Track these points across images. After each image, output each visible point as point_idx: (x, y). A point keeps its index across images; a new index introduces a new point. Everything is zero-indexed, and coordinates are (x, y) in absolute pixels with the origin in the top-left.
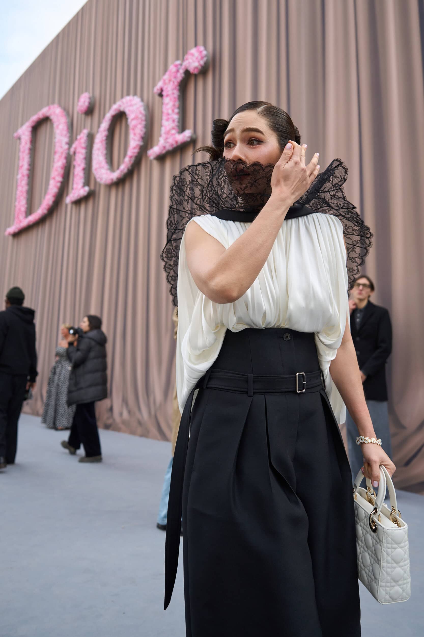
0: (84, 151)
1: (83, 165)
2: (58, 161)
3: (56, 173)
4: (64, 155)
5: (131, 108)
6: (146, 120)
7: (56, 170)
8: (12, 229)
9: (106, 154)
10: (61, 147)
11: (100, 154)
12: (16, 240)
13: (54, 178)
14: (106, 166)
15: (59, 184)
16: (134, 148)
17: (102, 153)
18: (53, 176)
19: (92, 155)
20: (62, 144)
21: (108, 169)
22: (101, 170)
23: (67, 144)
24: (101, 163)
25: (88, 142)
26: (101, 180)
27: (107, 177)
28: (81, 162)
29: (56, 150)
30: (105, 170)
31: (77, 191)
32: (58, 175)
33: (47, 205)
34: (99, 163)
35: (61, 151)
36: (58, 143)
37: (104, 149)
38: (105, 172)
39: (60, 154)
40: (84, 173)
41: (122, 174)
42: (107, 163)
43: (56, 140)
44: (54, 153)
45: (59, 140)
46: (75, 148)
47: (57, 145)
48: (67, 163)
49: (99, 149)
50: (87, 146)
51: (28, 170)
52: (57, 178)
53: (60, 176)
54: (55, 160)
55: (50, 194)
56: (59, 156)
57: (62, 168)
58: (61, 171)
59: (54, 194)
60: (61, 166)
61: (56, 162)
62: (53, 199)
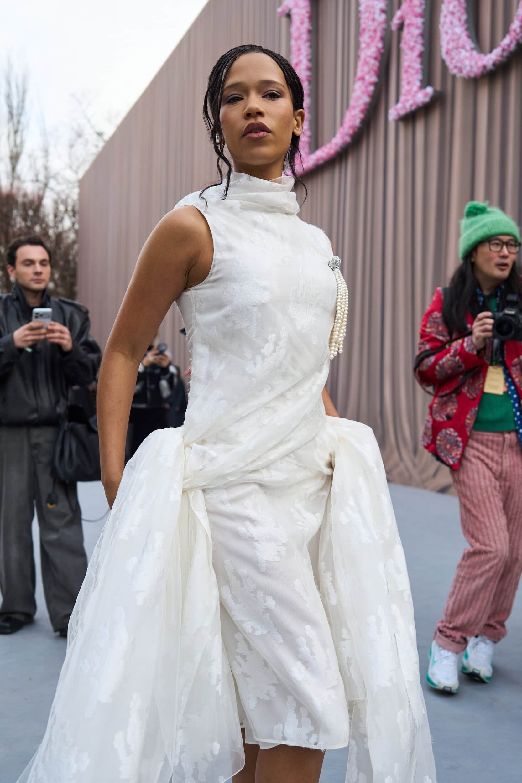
0: (419, 21)
1: (419, 48)
2: (368, 45)
3: (366, 69)
4: (379, 34)
7: (366, 63)
9: (467, 21)
10: (374, 20)
11: (456, 22)
13: (363, 79)
14: (469, 44)
15: (372, 88)
17: (460, 20)
18: (359, 74)
19: (440, 26)
20: (374, 13)
21: (472, 49)
22: (460, 53)
23: (383, 11)
24: (459, 38)
25: (426, 4)
26: (460, 70)
27: (473, 63)
28: (416, 42)
29: (363, 26)
30: (466, 51)
31: (409, 97)
32: (369, 72)
33: (351, 127)
34: (453, 40)
35: (372, 25)
36: (366, 12)
37: (463, 11)
38: (468, 54)
39: (372, 33)
40: (422, 63)
41: (505, 54)
42: (469, 37)
43: (362, 8)
44: (358, 34)
45: (367, 6)
46: (402, 19)
47: (364, 17)
48: (384, 47)
49: (452, 13)
50: (425, 10)
51: (309, 69)
52: (367, 77)
53: (373, 73)
54: (363, 46)
55: (354, 108)
56: (371, 37)
57: (376, 58)
58: (374, 65)
59: (362, 107)
60: (374, 55)
61: (364, 49)
62: (361, 116)
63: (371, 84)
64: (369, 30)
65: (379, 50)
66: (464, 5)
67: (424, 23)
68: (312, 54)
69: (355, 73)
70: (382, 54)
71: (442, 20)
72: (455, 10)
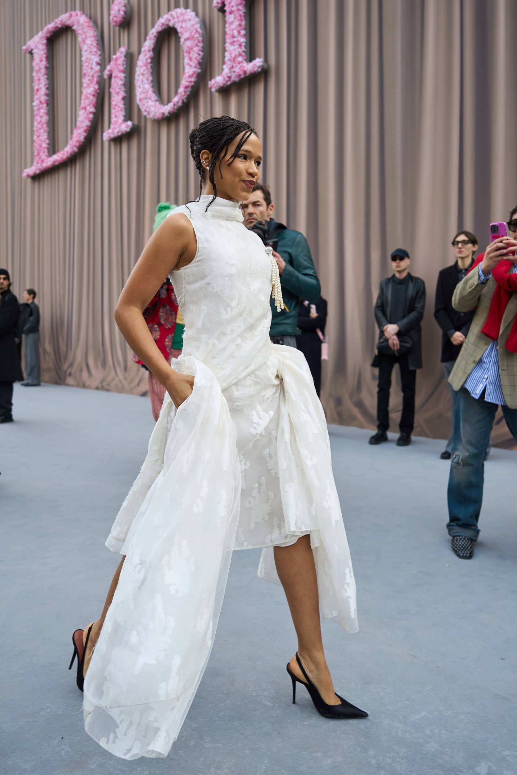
0: (122, 75)
1: (122, 94)
2: (88, 86)
3: (87, 102)
4: (95, 79)
5: (184, 25)
6: (203, 41)
7: (87, 98)
8: (31, 170)
9: (152, 81)
10: (92, 68)
11: (145, 81)
12: (36, 184)
13: (85, 108)
14: (154, 97)
15: (91, 116)
16: (190, 76)
17: (148, 80)
18: (82, 105)
19: (135, 82)
20: (92, 64)
21: (156, 101)
22: (148, 102)
23: (98, 64)
24: (148, 92)
25: (126, 64)
26: (149, 113)
27: (156, 110)
28: (120, 89)
29: (84, 71)
30: (152, 101)
31: (116, 126)
32: (89, 105)
33: (77, 141)
34: (144, 93)
35: (91, 73)
36: (86, 62)
37: (149, 74)
38: (153, 104)
39: (90, 78)
40: (124, 104)
41: (176, 107)
42: (154, 92)
43: (83, 59)
44: (82, 76)
45: (87, 58)
46: (110, 71)
47: (85, 64)
48: (99, 89)
49: (143, 74)
50: (126, 68)
51: (47, 95)
52: (88, 108)
53: (92, 105)
54: (85, 85)
55: (80, 128)
56: (90, 80)
57: (94, 96)
58: (92, 100)
59: (85, 128)
60: (92, 93)
61: (85, 88)
62: (85, 134)
63: (91, 113)
64: (89, 76)
65: (96, 90)
66: (151, 70)
67: (125, 77)
68: (49, 84)
69: (80, 104)
70: (98, 93)
71: (136, 77)
72: (145, 73)
